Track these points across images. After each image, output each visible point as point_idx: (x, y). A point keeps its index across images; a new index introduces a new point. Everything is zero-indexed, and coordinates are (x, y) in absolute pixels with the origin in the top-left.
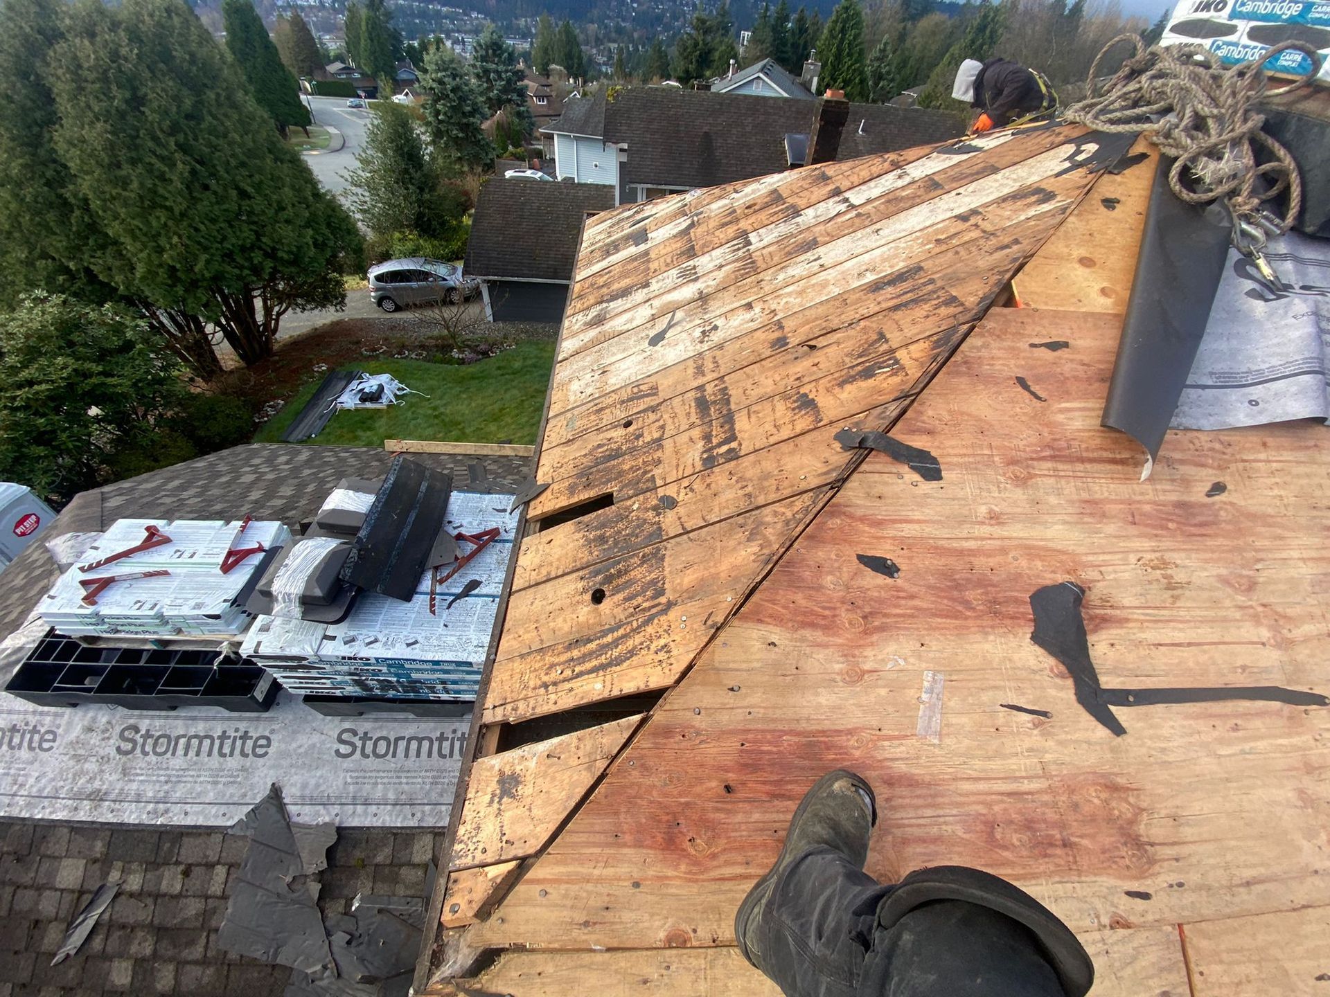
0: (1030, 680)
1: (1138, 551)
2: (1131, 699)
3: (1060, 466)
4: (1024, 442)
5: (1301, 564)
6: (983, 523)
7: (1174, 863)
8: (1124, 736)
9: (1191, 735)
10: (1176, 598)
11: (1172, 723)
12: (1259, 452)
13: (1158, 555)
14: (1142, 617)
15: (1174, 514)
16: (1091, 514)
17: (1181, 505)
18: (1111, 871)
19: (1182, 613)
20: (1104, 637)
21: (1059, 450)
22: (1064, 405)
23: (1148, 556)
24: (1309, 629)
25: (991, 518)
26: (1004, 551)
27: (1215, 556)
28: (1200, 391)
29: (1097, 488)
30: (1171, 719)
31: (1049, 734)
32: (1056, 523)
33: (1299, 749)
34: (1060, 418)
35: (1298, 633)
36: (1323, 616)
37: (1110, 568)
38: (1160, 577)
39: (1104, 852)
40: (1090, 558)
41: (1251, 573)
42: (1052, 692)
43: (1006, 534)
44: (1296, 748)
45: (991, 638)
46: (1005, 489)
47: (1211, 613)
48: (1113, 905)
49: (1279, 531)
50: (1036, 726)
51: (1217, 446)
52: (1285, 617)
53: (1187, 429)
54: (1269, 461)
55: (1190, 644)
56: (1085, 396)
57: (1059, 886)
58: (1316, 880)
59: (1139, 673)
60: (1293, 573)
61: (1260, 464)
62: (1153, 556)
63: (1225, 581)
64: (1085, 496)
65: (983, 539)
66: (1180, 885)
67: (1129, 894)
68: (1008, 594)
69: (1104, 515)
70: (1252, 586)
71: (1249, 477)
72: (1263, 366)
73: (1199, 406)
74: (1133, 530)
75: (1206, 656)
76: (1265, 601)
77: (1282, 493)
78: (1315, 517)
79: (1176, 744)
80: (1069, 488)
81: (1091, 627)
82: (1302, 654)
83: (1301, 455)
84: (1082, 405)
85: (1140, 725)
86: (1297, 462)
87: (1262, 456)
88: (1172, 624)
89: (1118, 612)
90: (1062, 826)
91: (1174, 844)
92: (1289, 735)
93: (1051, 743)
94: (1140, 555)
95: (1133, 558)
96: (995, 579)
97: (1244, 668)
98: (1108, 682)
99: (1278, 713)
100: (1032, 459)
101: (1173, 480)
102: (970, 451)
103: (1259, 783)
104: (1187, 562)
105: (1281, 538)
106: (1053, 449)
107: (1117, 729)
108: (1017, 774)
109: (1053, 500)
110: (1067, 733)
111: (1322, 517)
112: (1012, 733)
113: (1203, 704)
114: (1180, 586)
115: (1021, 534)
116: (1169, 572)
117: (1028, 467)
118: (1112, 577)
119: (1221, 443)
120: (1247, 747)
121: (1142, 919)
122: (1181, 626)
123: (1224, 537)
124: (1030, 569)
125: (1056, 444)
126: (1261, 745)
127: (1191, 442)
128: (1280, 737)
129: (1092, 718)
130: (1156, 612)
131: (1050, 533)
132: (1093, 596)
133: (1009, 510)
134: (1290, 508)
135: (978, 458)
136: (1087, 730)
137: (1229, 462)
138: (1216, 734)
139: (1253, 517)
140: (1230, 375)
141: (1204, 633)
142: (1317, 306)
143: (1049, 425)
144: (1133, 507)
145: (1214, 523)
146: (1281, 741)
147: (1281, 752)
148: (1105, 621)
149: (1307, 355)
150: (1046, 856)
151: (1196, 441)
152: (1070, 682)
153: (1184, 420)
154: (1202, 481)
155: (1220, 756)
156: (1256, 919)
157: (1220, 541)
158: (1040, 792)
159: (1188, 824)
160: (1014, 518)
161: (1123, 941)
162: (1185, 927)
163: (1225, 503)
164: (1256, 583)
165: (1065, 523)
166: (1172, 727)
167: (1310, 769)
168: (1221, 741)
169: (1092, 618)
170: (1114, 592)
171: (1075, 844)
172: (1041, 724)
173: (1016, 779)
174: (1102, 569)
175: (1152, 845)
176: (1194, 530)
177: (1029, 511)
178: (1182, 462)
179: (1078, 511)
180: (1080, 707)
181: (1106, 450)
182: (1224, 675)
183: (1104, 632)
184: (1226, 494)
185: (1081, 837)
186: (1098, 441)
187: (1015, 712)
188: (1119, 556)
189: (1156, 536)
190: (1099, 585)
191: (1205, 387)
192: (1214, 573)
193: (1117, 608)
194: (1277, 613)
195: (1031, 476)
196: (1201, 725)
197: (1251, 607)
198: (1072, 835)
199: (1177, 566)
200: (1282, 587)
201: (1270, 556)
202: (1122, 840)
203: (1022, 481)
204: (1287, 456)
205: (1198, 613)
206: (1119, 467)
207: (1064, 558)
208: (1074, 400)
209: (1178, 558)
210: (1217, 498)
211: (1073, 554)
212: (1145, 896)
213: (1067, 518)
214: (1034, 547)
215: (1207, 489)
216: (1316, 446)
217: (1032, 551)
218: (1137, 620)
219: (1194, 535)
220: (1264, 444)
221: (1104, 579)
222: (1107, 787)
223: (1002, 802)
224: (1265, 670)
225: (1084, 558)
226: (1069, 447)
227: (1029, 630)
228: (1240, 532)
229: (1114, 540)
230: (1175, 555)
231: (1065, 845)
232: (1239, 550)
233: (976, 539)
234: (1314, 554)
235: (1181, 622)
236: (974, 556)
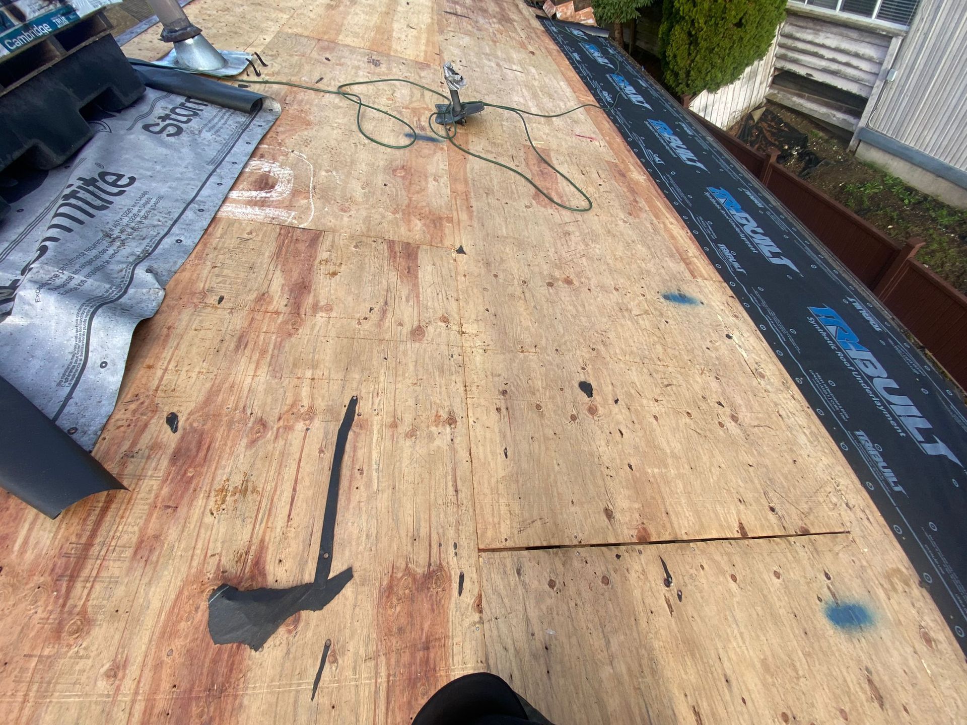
0: (295, 658)
1: (203, 513)
2: (326, 556)
3: (85, 573)
4: (40, 610)
5: (257, 379)
6: (118, 688)
7: (442, 547)
8: (354, 569)
9: (360, 509)
10: (255, 490)
11: (350, 524)
12: (155, 373)
13: (213, 494)
14: (263, 525)
15: (181, 466)
16: (151, 551)
17: (175, 457)
18: (446, 606)
19: (269, 488)
20: (272, 568)
21: (66, 568)
22: (17, 547)
23: (211, 504)
24: (305, 392)
25: (115, 676)
26: (158, 666)
27: (229, 443)
28: (71, 401)
29: (126, 537)
30: (347, 524)
31: (343, 647)
32: (147, 594)
33: (381, 427)
34: (29, 556)
35: (306, 402)
36: (298, 378)
37: (211, 545)
38: (233, 498)
39: (433, 610)
40: (195, 563)
41: (252, 419)
42: (309, 634)
43: (140, 659)
44: (380, 431)
45: (246, 702)
46: (85, 649)
47: (274, 464)
48: (467, 609)
49: (227, 385)
50: (335, 661)
51: (133, 406)
52: (292, 406)
53: (103, 428)
54: (166, 370)
55: (294, 490)
56: (17, 519)
57: (455, 658)
58: (457, 441)
59: (308, 542)
60: (261, 388)
61: (165, 378)
62: (213, 499)
63: (253, 442)
64: (128, 553)
65: (136, 693)
66: (455, 546)
67: (460, 593)
68: (205, 671)
69: (157, 537)
70: (263, 424)
71: (174, 390)
72: (73, 342)
73: (86, 408)
74: (182, 511)
75: (307, 479)
76: (277, 417)
77: (197, 370)
78: (225, 354)
79: (365, 524)
80: (114, 568)
81: (260, 579)
82: (320, 404)
83: (172, 343)
84: (26, 526)
85: (347, 553)
86: (176, 348)
87: (159, 373)
88: (275, 500)
89: (253, 548)
90: (414, 648)
91: (430, 545)
92: (371, 432)
93: (351, 647)
94: (208, 511)
95: (208, 519)
96: (184, 685)
97: (321, 451)
98: (309, 576)
99: (357, 435)
100: (64, 605)
101: (148, 458)
102: (23, 687)
103: (398, 463)
104: (228, 470)
105: (232, 386)
106: (62, 576)
107: (347, 575)
108: (373, 689)
109: (120, 591)
110: (345, 627)
111: (227, 349)
112: (339, 689)
113: (341, 492)
114: (246, 481)
115: (146, 640)
116: (231, 488)
117: (70, 613)
118: (219, 545)
119: (131, 401)
120: (375, 467)
121: (476, 583)
122: (278, 493)
123: (215, 431)
124: (186, 637)
125: (58, 571)
126: (375, 455)
127: (119, 427)
128: (372, 440)
129: (337, 597)
130: (262, 511)
131: (156, 604)
132: (233, 569)
133: (113, 649)
134: (211, 369)
135: (37, 677)
136: (345, 605)
137: (152, 401)
138: (362, 488)
139: (208, 401)
140: (69, 370)
141: (289, 473)
142: (35, 282)
143: (31, 573)
144: (159, 505)
145: (201, 435)
146: (374, 440)
147: (381, 442)
148: (258, 565)
149: (76, 312)
150: (435, 670)
151: (120, 423)
152: (304, 614)
153: (93, 428)
154: (160, 432)
155: (378, 490)
156: (476, 491)
157: (218, 435)
158: (388, 665)
159: (418, 530)
160: (123, 645)
161: (489, 603)
162: (481, 547)
163: (188, 419)
164: (261, 419)
165: (149, 583)
166: (353, 523)
167: (394, 425)
168: (368, 485)
169: (253, 577)
170: (234, 548)
171: (427, 638)
172: (334, 654)
173: (377, 692)
174: (210, 553)
175: (430, 564)
176: (202, 454)
177: (122, 625)
178: (134, 443)
179: (142, 564)
180: (325, 608)
181: (89, 515)
182: (323, 469)
183: (267, 567)
184: (180, 415)
185: (422, 630)
186: (75, 521)
187: (320, 684)
188: (203, 531)
189: (195, 490)
190: (224, 560)
191: (69, 396)
192: (244, 450)
193: (249, 548)
194: (287, 412)
195: (83, 612)
196: (356, 496)
197: (278, 429)
198: (420, 639)
199: (228, 480)
200: (269, 400)
201: (244, 399)
202: (426, 591)
203: (85, 623)
204: (167, 354)
205: (272, 473)
206: (113, 506)
207: (186, 593)
208: (16, 532)
209: (221, 476)
210: (180, 424)
211: (186, 583)
212: (462, 577)
213: (146, 580)
214: (165, 627)
215: (169, 429)
216: (169, 328)
217: (168, 632)
218: (264, 532)
219: (206, 455)
220: (150, 367)
221: (220, 555)
222: (388, 597)
223: (393, 711)
224: (326, 434)
225: (193, 570)
226: (67, 556)
227: (248, 652)
228: (217, 416)
229: (185, 534)
230: (218, 479)
231: (428, 648)
232: (230, 423)
233: (133, 702)
234: (253, 366)
235: (275, 490)
236: (152, 707)
